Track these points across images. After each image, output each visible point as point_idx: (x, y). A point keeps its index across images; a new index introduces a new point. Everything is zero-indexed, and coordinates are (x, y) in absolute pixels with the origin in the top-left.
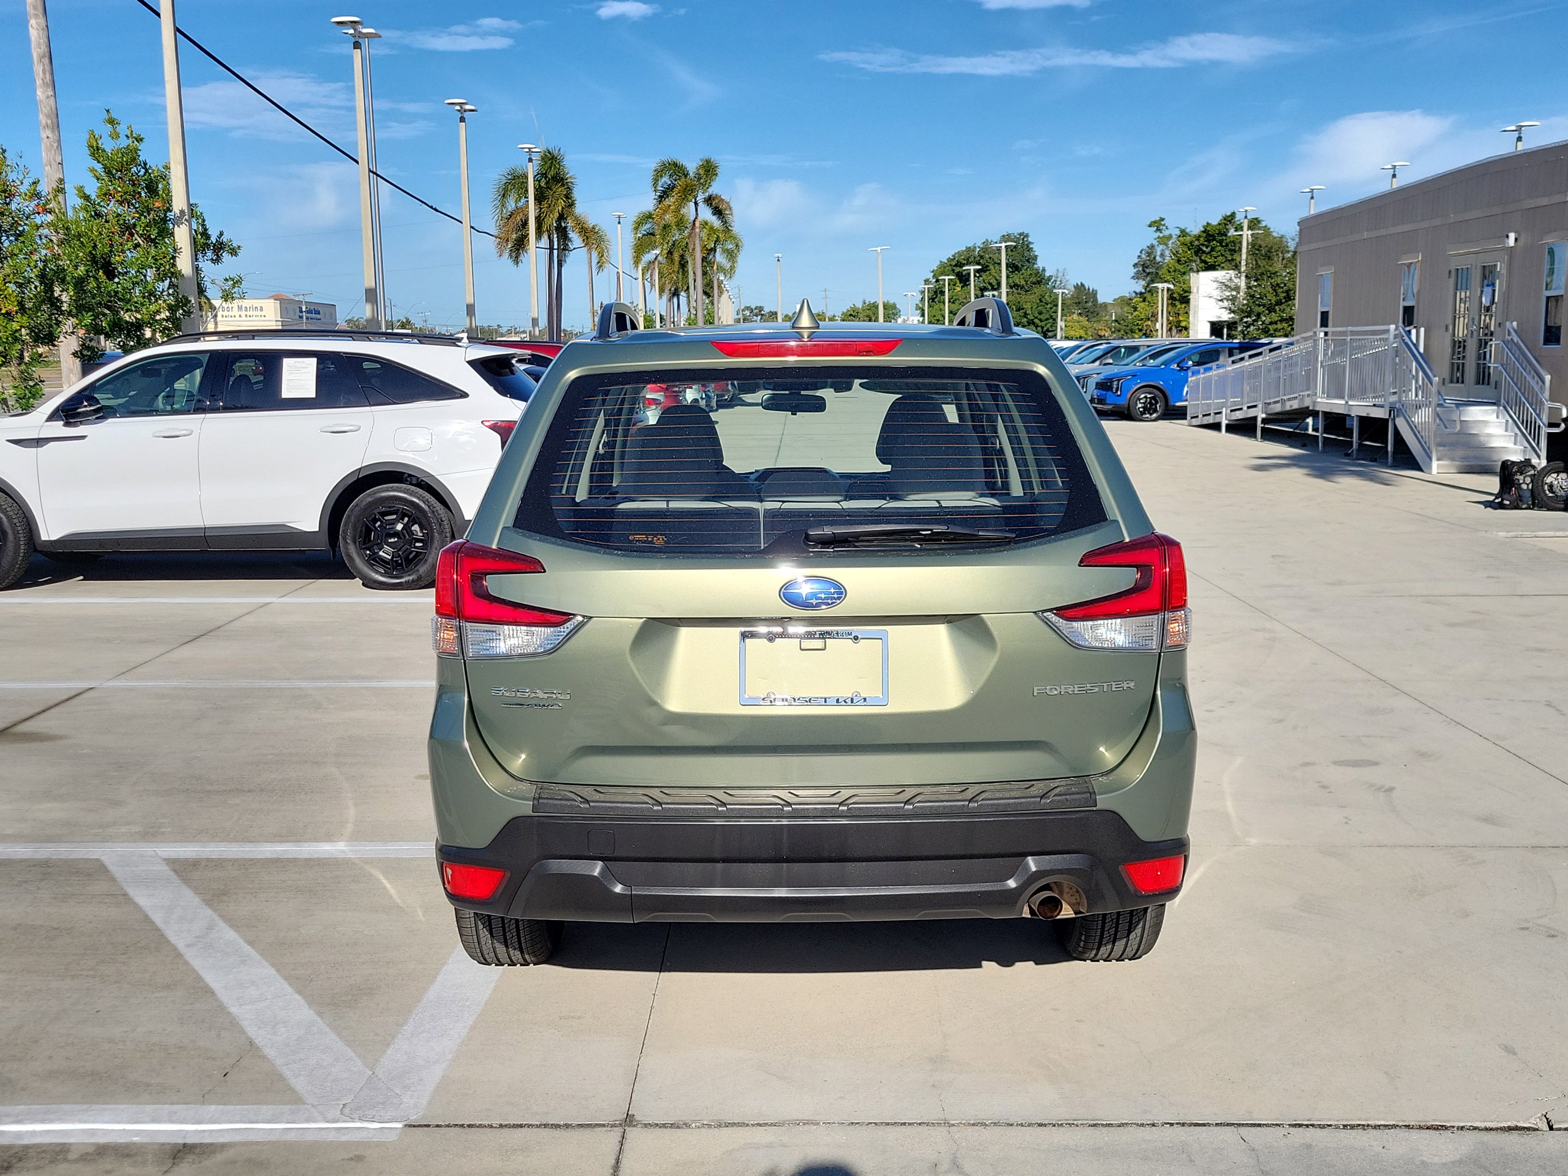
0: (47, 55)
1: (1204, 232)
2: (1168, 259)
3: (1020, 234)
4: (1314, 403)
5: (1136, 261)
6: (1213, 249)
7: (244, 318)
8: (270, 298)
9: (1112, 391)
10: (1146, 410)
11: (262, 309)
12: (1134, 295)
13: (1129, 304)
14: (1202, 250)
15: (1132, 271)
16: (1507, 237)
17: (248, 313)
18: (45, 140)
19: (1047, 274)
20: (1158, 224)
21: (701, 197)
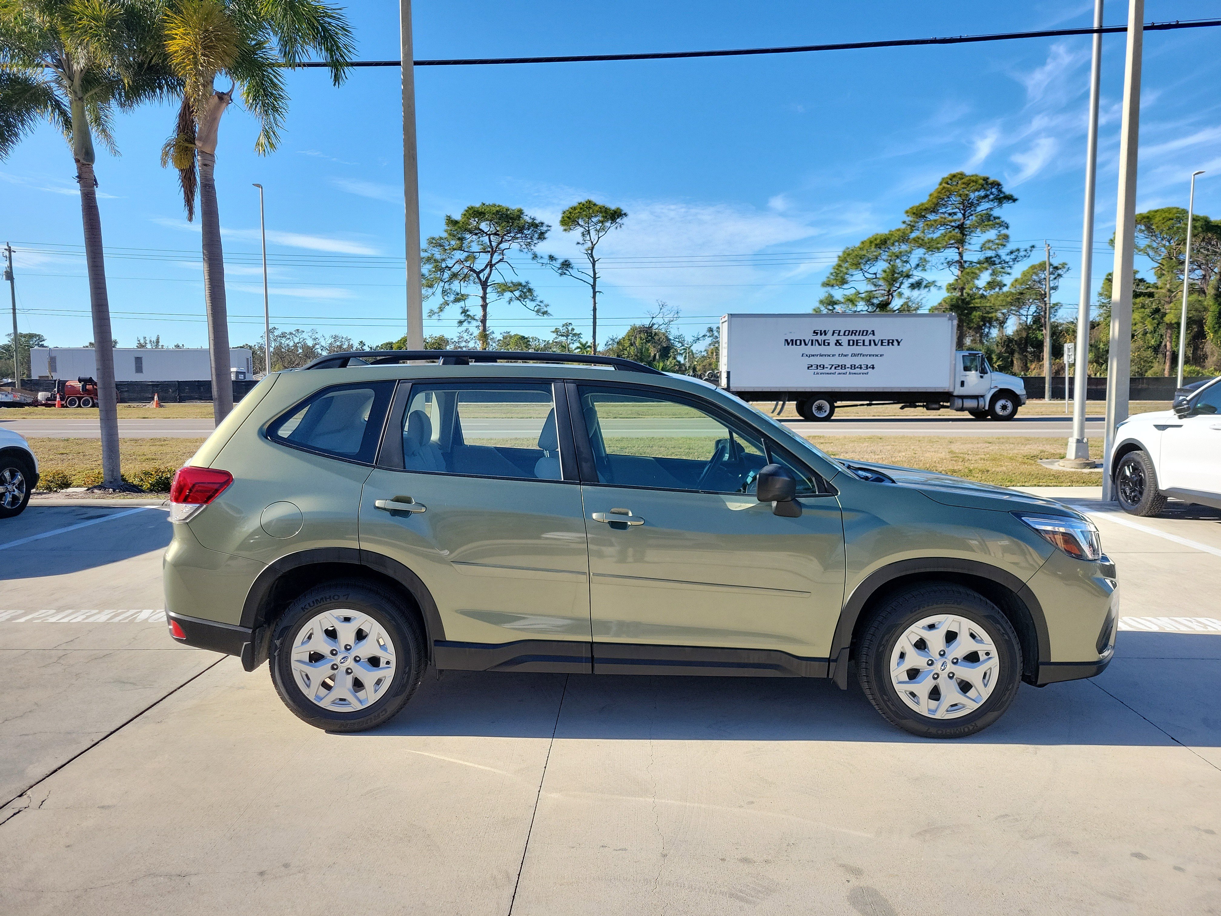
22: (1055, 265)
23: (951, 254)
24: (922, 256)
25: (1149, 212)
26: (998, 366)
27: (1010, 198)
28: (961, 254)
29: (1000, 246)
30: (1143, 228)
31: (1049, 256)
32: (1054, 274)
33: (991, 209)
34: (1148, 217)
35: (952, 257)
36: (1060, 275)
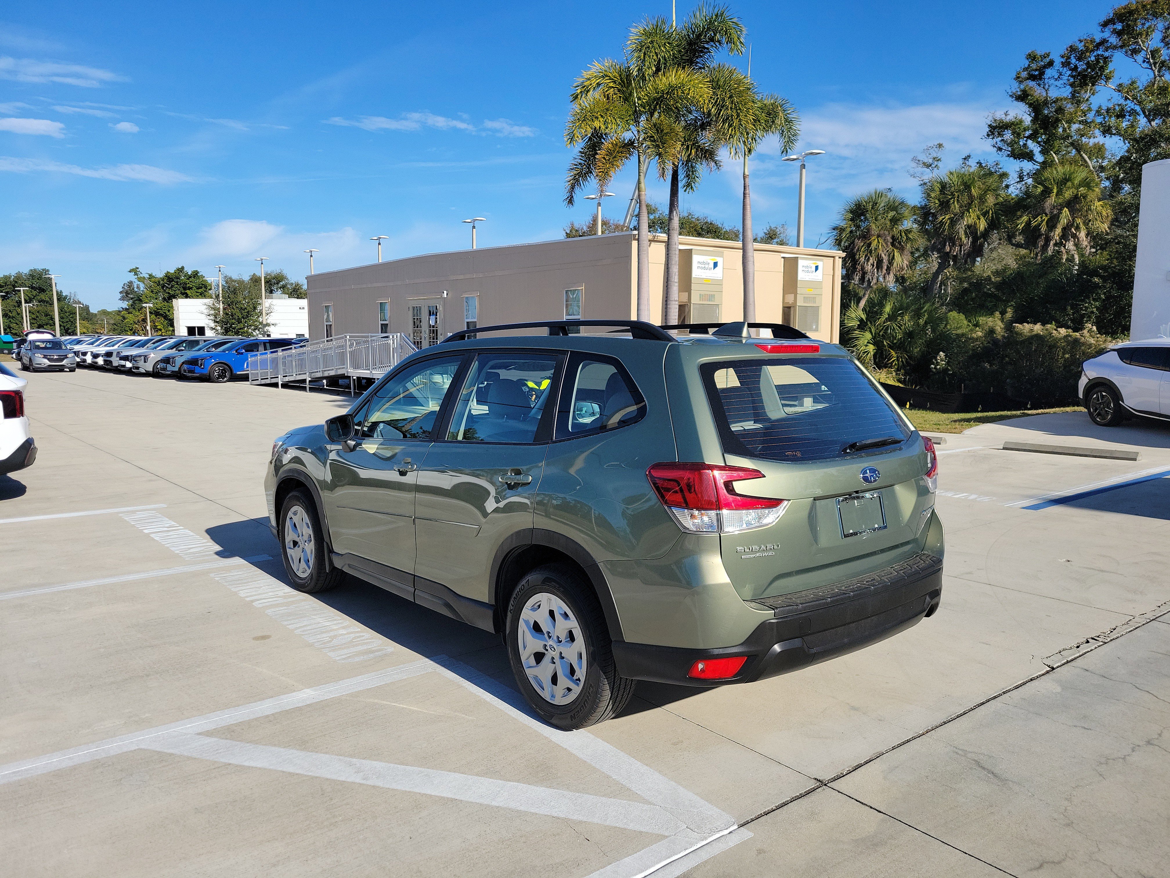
1: (166, 276)
2: (142, 289)
3: (43, 270)
4: (348, 372)
5: (121, 290)
6: (172, 286)
9: (198, 365)
10: (220, 376)
12: (121, 309)
13: (118, 315)
14: (165, 286)
15: (119, 296)
16: (443, 292)
19: (64, 294)
20: (135, 271)
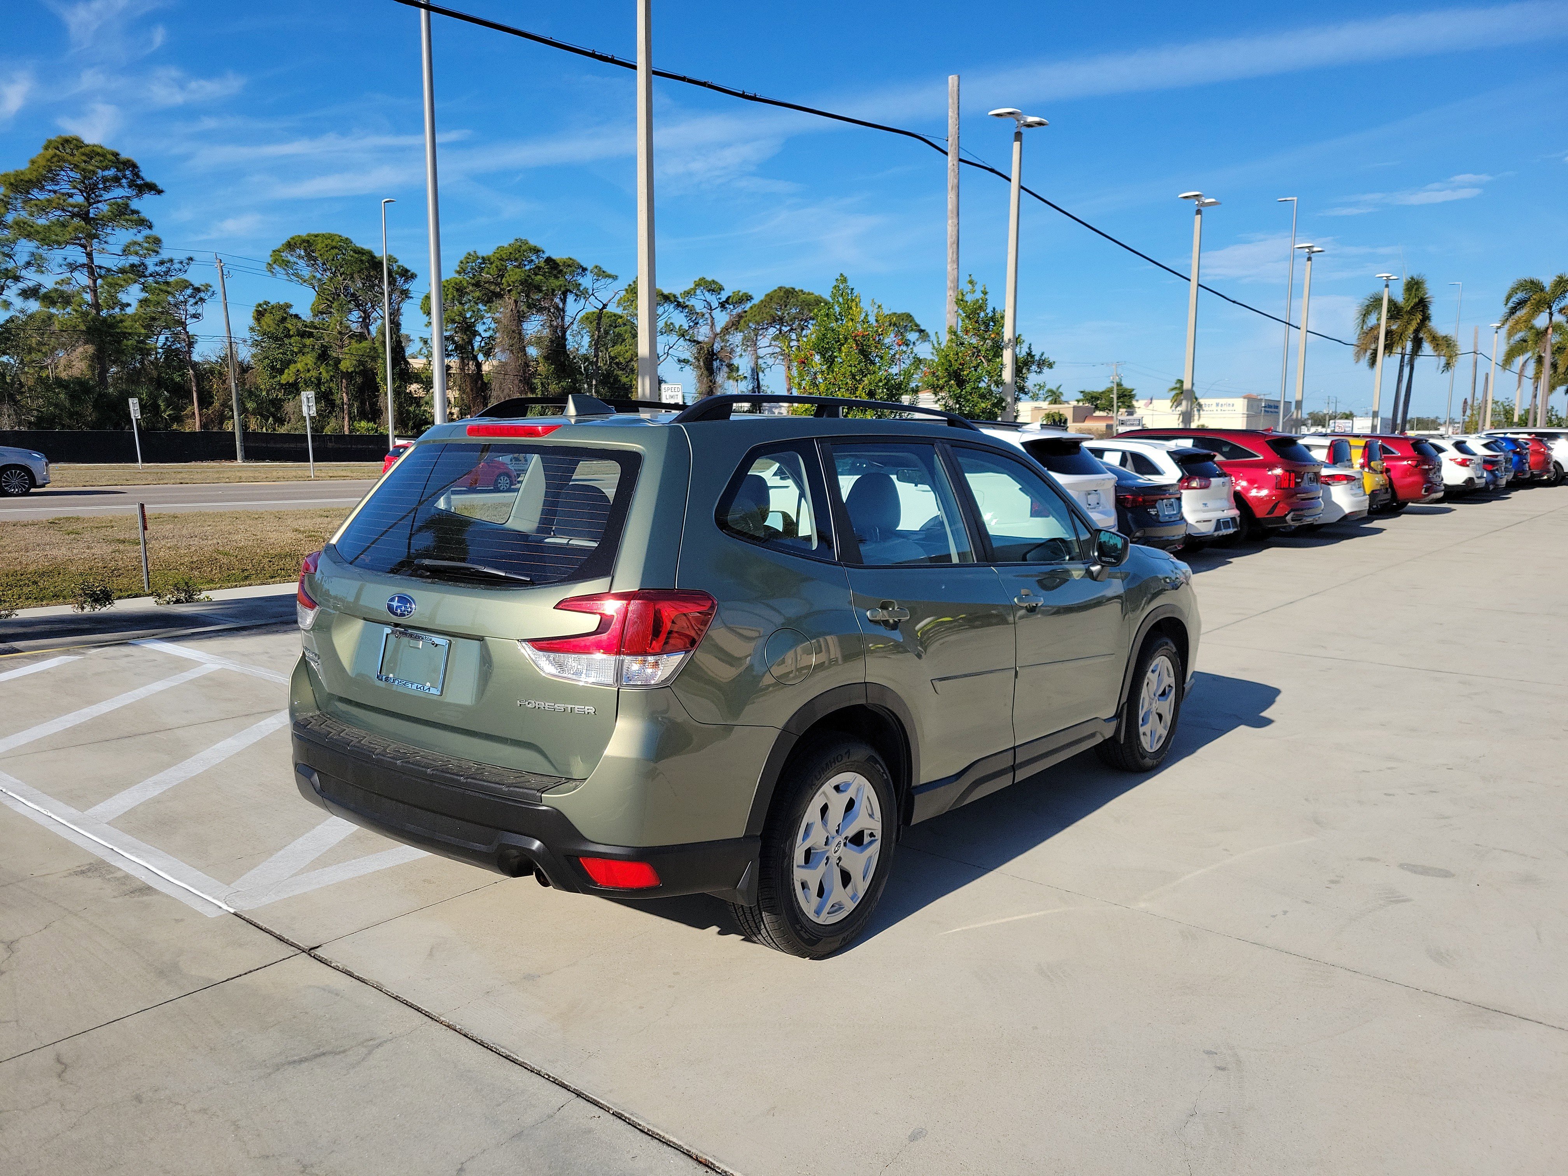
0: (956, 242)
7: (1219, 412)
8: (1240, 397)
11: (1233, 405)
17: (1223, 408)
18: (949, 297)
21: (1555, 308)
22: (197, 285)
23: (74, 253)
24: (35, 250)
25: (309, 235)
26: (168, 416)
27: (152, 188)
28: (89, 255)
29: (151, 252)
30: (303, 253)
31: (223, 274)
32: (195, 298)
33: (128, 198)
34: (308, 241)
35: (76, 258)
36: (202, 300)
